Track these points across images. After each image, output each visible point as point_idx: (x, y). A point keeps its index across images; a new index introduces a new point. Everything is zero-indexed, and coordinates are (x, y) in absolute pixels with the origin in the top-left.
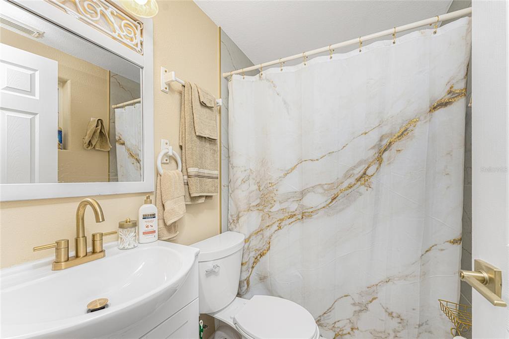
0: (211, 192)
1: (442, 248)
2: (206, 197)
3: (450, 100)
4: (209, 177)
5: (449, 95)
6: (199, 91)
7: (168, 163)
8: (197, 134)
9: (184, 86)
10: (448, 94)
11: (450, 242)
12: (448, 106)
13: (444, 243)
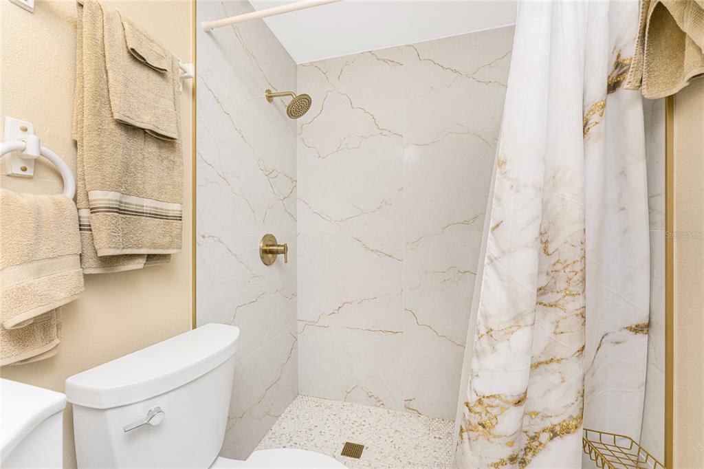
0: (162, 247)
1: (619, 339)
2: (150, 257)
3: (619, 79)
4: (156, 216)
5: (617, 70)
6: (126, 25)
7: (30, 178)
8: (117, 116)
9: (82, 6)
10: (616, 68)
11: (630, 329)
12: (617, 89)
13: (620, 330)
